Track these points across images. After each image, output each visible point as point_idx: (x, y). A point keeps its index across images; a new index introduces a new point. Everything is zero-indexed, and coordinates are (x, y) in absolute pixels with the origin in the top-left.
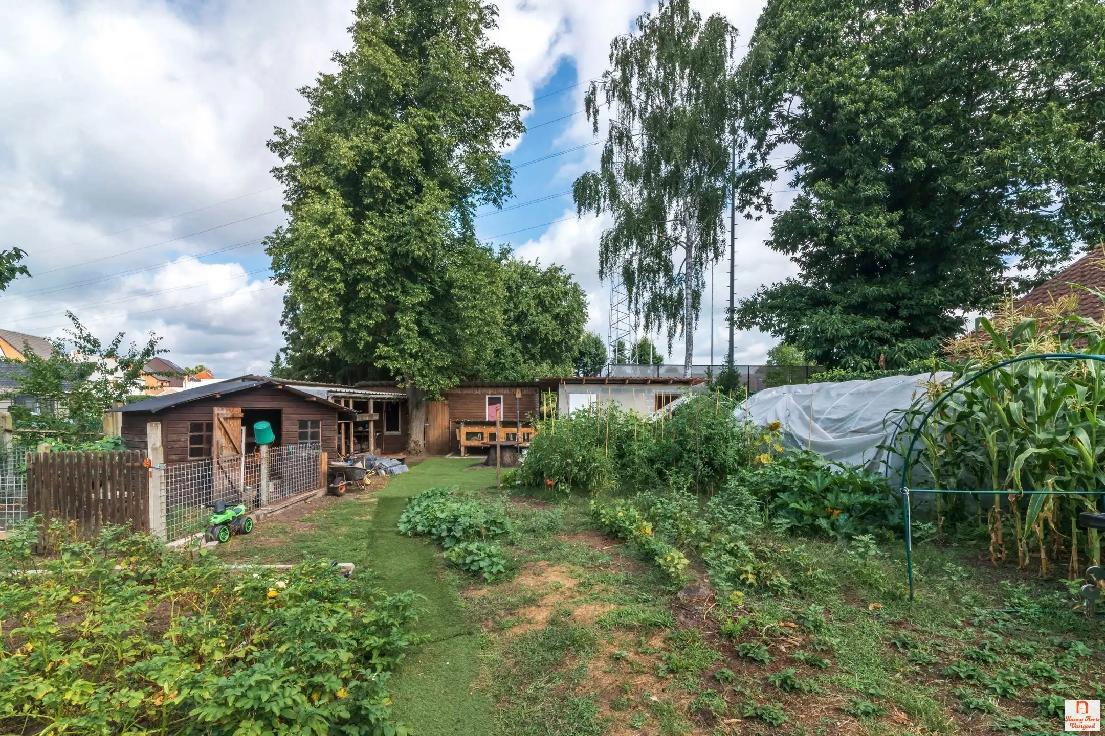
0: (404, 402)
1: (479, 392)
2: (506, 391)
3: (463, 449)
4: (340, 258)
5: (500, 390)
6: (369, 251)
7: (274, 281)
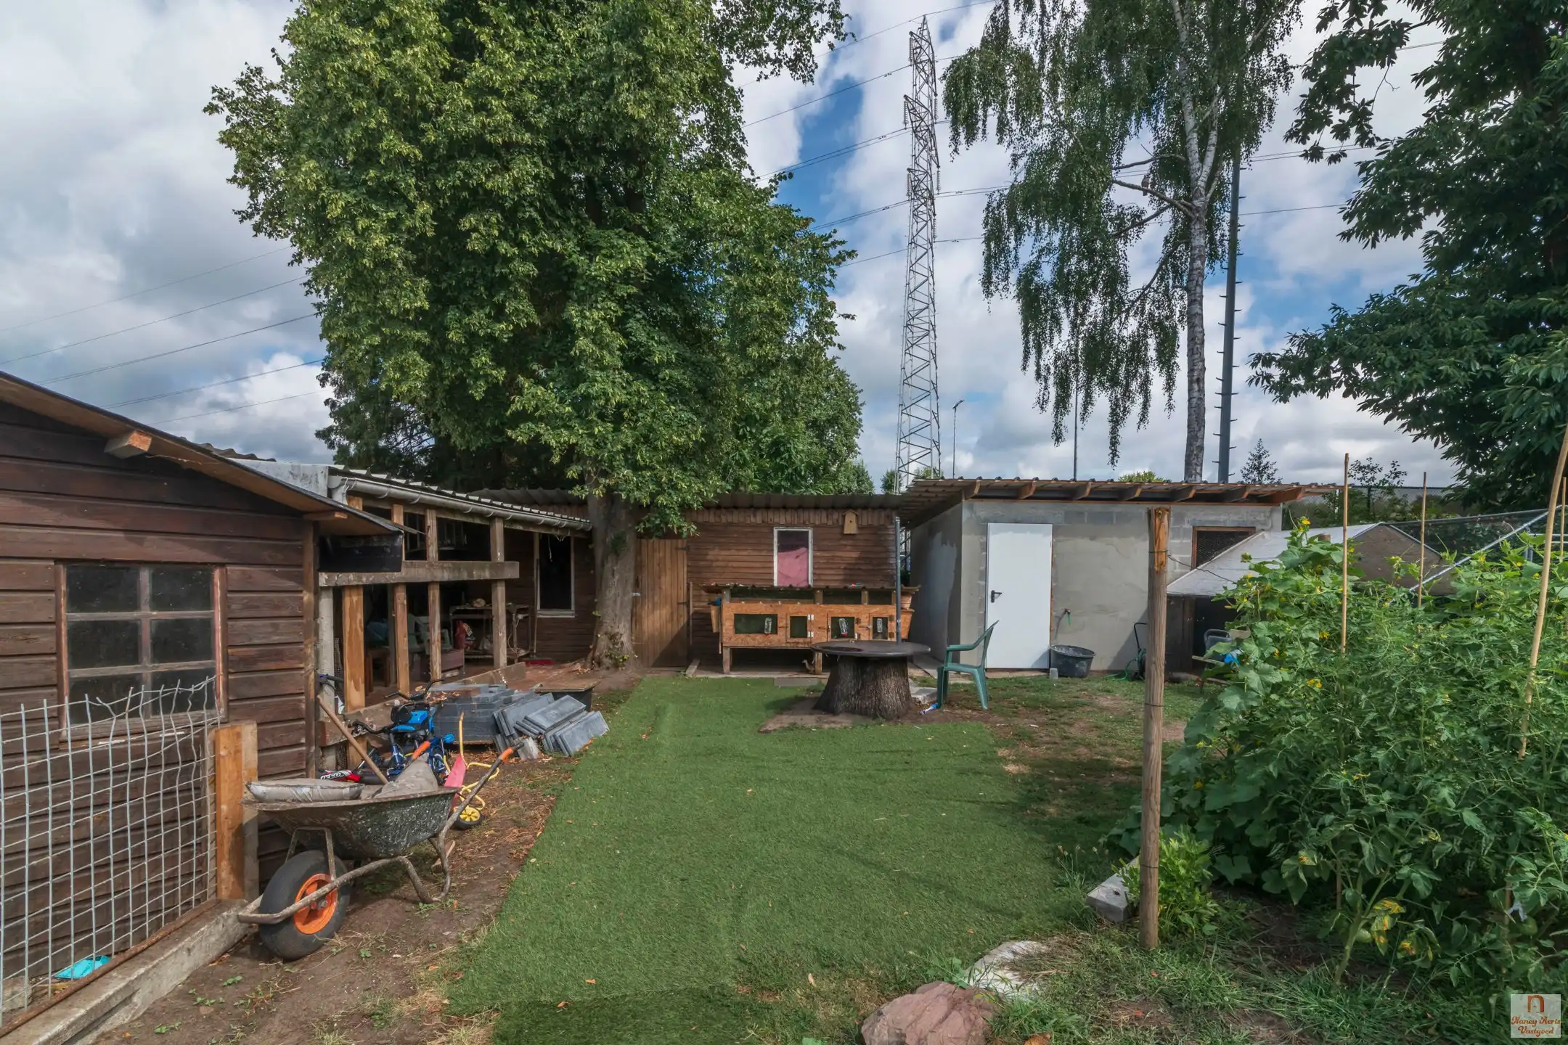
0: (585, 539)
1: (759, 520)
2: (819, 518)
3: (727, 656)
4: (411, 131)
5: (805, 515)
6: (490, 113)
7: (249, 224)
